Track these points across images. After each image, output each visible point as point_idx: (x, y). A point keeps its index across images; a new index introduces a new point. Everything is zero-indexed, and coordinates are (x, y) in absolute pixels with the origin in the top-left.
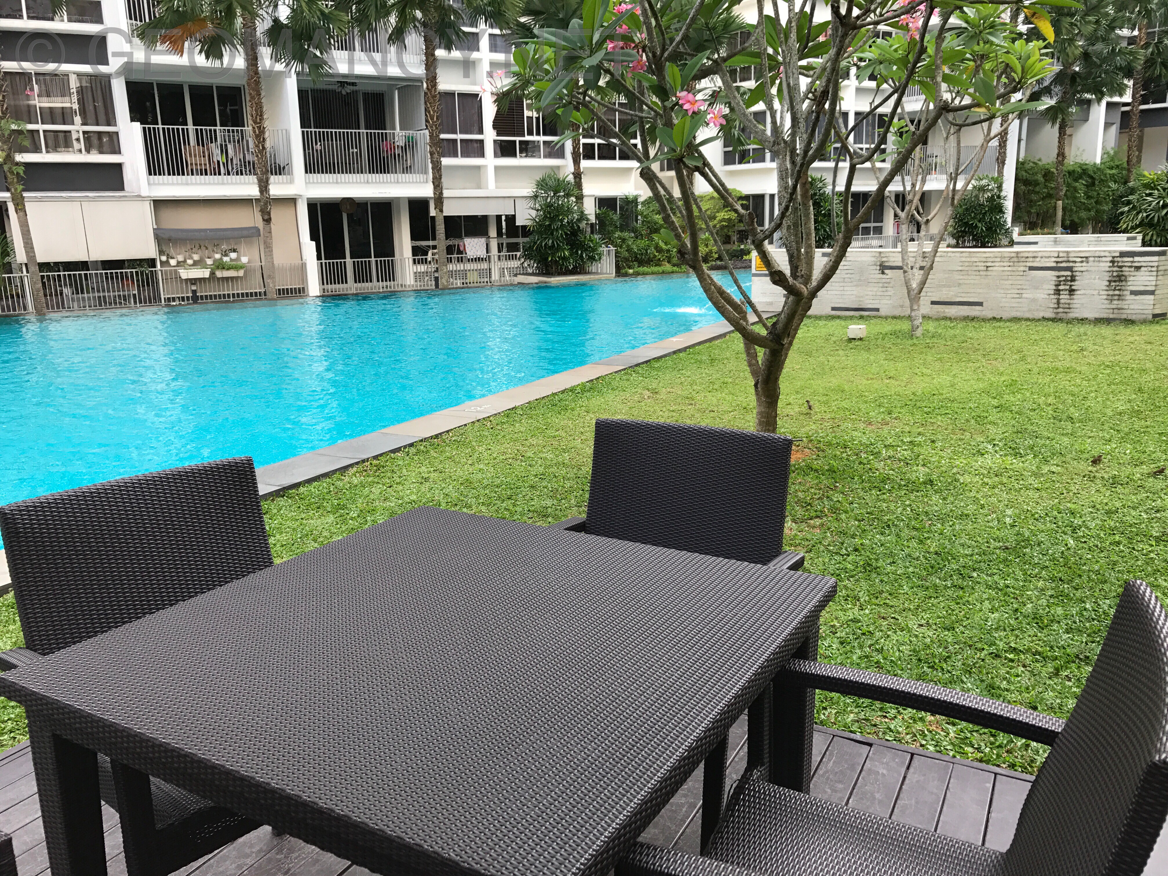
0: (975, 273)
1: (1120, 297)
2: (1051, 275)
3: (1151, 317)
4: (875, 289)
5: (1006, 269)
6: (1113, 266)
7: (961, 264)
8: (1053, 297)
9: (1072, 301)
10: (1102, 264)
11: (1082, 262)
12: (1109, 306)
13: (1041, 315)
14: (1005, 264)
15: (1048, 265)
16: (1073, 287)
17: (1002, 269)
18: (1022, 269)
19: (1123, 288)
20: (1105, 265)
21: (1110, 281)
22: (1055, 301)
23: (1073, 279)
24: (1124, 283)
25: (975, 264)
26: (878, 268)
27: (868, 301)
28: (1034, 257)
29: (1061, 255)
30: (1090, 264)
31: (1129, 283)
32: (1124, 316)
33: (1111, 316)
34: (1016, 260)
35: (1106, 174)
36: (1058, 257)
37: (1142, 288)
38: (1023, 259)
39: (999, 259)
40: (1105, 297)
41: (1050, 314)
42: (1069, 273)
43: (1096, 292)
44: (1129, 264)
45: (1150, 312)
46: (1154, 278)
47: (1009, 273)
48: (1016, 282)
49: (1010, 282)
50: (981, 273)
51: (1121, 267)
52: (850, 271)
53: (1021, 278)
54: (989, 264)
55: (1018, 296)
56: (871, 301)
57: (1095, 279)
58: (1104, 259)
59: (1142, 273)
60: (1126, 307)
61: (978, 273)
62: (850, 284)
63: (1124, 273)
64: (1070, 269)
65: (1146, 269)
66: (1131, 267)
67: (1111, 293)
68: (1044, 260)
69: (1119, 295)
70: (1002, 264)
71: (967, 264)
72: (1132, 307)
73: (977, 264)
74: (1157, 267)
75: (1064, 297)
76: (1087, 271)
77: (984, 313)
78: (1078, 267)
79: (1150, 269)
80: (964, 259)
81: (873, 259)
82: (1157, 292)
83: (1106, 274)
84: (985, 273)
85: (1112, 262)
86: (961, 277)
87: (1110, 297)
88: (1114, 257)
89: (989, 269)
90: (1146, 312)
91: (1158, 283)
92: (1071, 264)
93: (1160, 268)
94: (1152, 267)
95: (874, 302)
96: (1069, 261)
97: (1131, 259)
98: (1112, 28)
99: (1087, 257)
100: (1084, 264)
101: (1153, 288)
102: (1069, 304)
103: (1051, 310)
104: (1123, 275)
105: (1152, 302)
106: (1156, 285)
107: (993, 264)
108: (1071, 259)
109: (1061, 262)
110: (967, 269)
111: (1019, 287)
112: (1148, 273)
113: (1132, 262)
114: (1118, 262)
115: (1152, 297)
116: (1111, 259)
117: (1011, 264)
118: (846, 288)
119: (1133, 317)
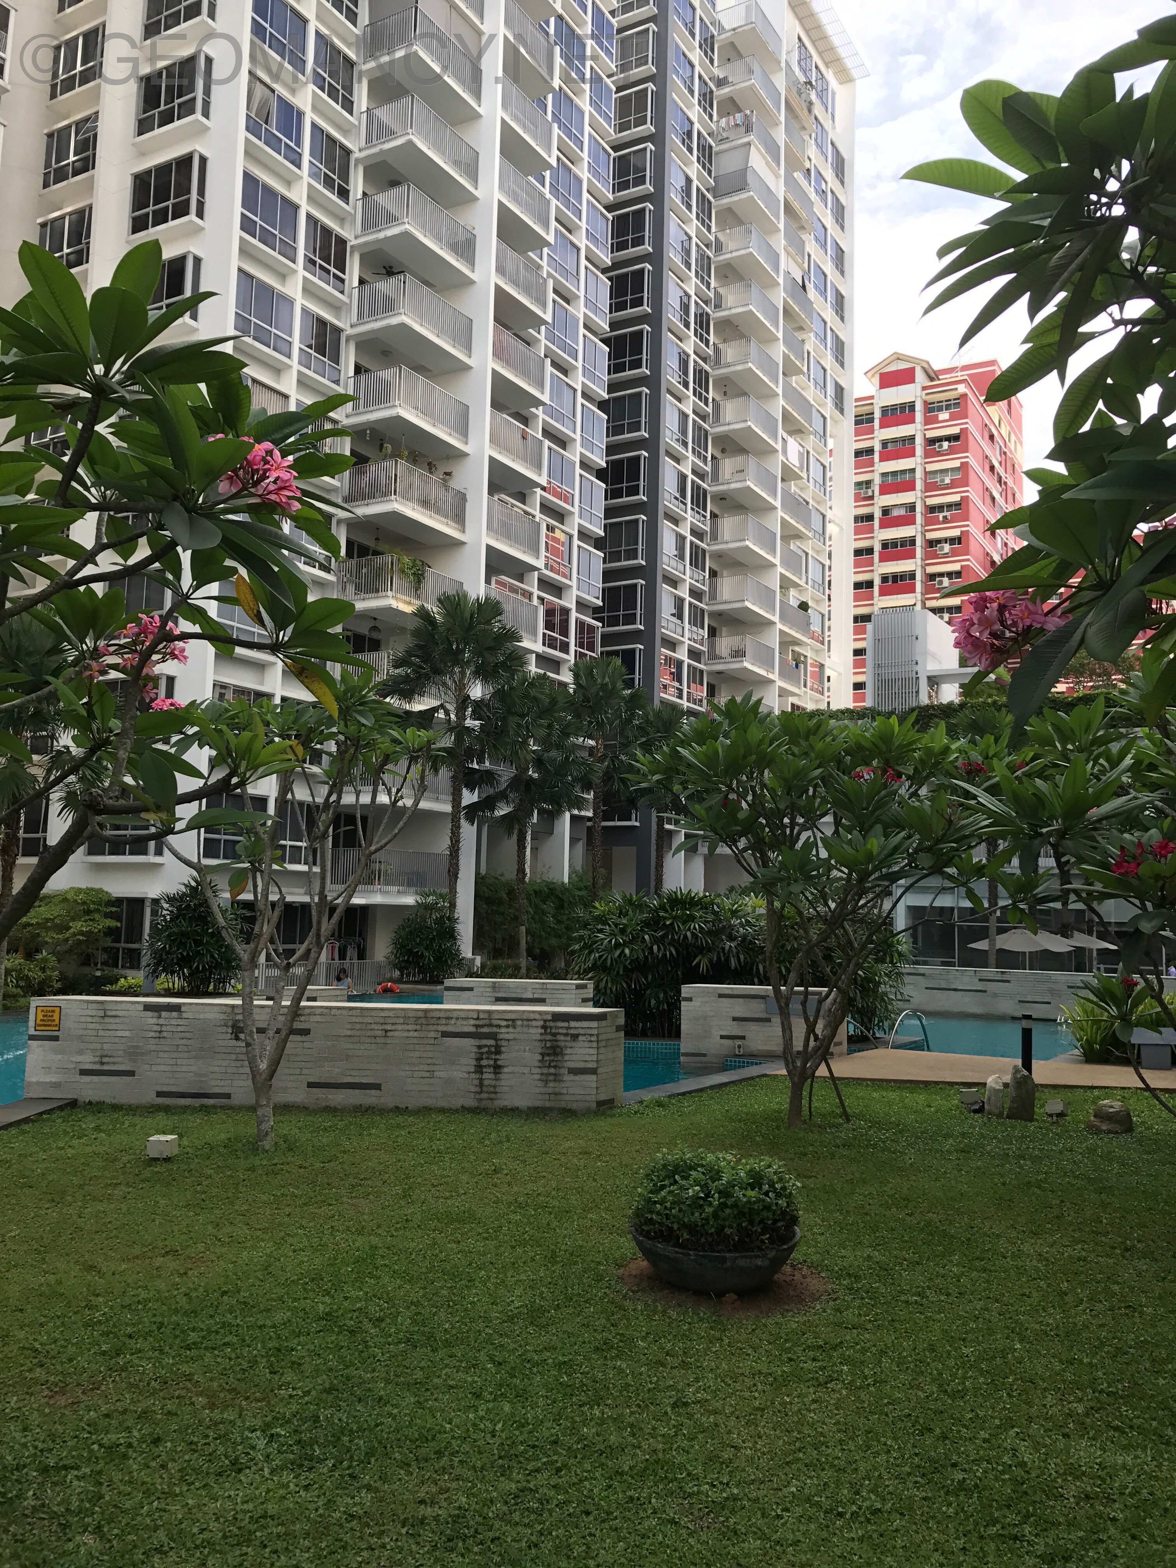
0: (368, 1040)
1: (557, 1078)
2: (469, 1043)
3: (594, 1105)
4: (225, 1063)
5: (412, 1034)
6: (546, 1033)
7: (349, 1026)
8: (473, 1076)
9: (498, 1083)
10: (532, 1031)
11: (508, 1026)
12: (543, 1090)
13: (459, 1102)
14: (410, 1027)
15: (466, 1029)
16: (499, 1063)
17: (406, 1034)
18: (432, 1034)
19: (559, 1064)
20: (536, 1032)
21: (543, 1055)
22: (477, 1082)
23: (498, 1052)
24: (559, 1058)
25: (369, 1027)
26: (230, 1030)
27: (213, 1083)
28: (448, 1018)
29: (482, 1016)
30: (518, 1029)
31: (566, 1058)
32: (563, 1105)
33: (548, 1104)
34: (424, 1021)
35: (574, 896)
36: (478, 1019)
37: (581, 1065)
38: (433, 1021)
39: (401, 1021)
40: (538, 1077)
41: (470, 1102)
42: (492, 1042)
43: (526, 1070)
44: (565, 1031)
45: (593, 1098)
46: (594, 1051)
47: (415, 1041)
48: (424, 1055)
49: (417, 1054)
50: (378, 1040)
51: (555, 1035)
52: (187, 1035)
53: (431, 1048)
54: (389, 1027)
55: (427, 1074)
56: (219, 1083)
57: (525, 1051)
58: (534, 1023)
59: (580, 1044)
60: (564, 1091)
61: (373, 1041)
62: (186, 1055)
63: (559, 1044)
64: (493, 1036)
65: (584, 1038)
66: (566, 1035)
67: (545, 1071)
68: (460, 1022)
69: (555, 1074)
70: (406, 1027)
71: (358, 1027)
72: (571, 1091)
73: (373, 1026)
74: (598, 1035)
75: (488, 1076)
76: (515, 1039)
77: (383, 1100)
78: (504, 1033)
79: (589, 1038)
80: (354, 1019)
81: (222, 1016)
82: (600, 1070)
83: (537, 1044)
84: (383, 1040)
85: (544, 1027)
86: (351, 1046)
87: (544, 1078)
88: (545, 1021)
89: (389, 1034)
90: (588, 1098)
91: (600, 1057)
92: (495, 1030)
93: (601, 1038)
94: (591, 1035)
95: (222, 1083)
96: (491, 1025)
97: (566, 1024)
98: (565, 734)
99: (513, 1020)
100: (511, 1030)
101: (594, 1065)
102: (495, 1087)
103: (472, 1095)
104: (558, 1046)
105: (594, 1085)
106: (597, 1061)
107: (393, 1028)
108: (495, 1022)
109: (483, 1026)
110: (358, 1033)
111: (430, 1061)
112: (586, 1044)
113: (568, 1028)
114: (551, 1028)
115: (594, 1077)
116: (542, 1023)
117: (418, 1027)
118: (179, 1062)
119: (574, 1106)
